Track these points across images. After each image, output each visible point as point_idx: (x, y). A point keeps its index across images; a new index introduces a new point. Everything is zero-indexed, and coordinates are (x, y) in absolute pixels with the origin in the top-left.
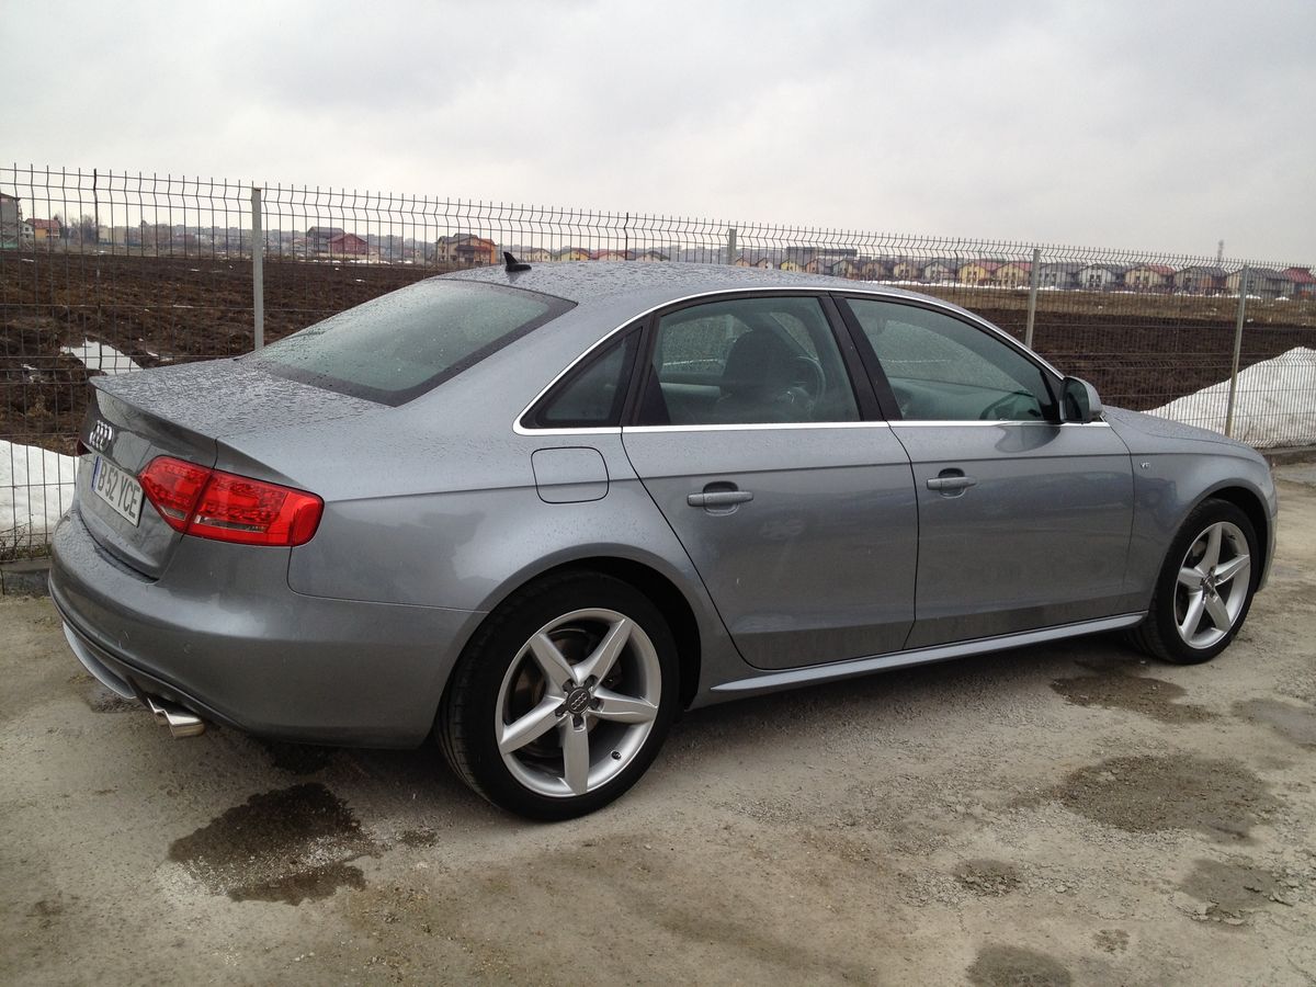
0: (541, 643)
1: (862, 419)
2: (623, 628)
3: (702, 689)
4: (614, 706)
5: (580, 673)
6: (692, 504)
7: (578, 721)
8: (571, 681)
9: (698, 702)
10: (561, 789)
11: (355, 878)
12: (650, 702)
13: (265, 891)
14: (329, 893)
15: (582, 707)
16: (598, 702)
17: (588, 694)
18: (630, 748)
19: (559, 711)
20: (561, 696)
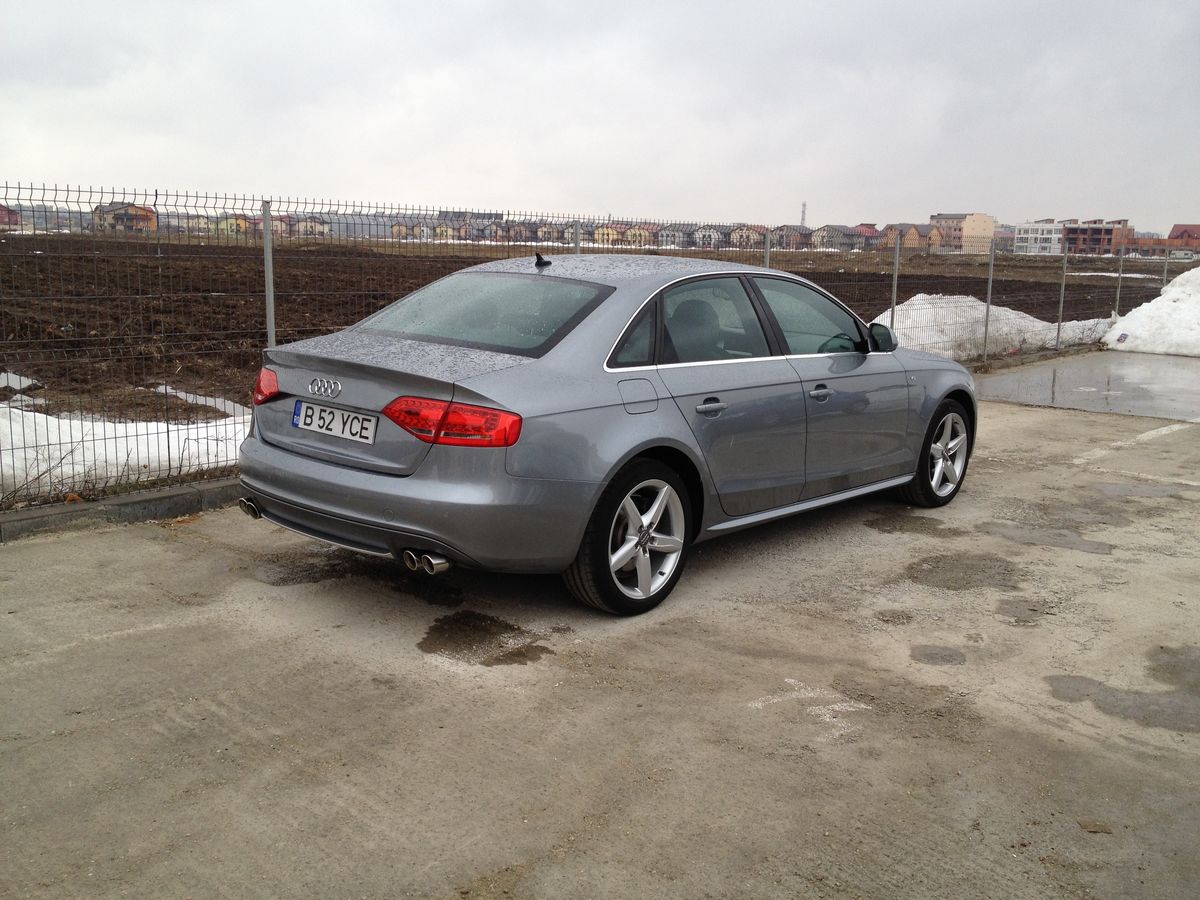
0: (628, 502)
1: (772, 355)
2: (665, 491)
3: (702, 531)
4: (661, 542)
5: (646, 520)
6: (698, 412)
7: (645, 551)
8: (642, 526)
9: (701, 537)
10: (637, 594)
11: (544, 650)
12: (678, 538)
13: (498, 661)
14: (540, 658)
15: (646, 543)
16: (653, 539)
17: (649, 534)
18: (670, 565)
19: (636, 546)
20: (636, 535)
